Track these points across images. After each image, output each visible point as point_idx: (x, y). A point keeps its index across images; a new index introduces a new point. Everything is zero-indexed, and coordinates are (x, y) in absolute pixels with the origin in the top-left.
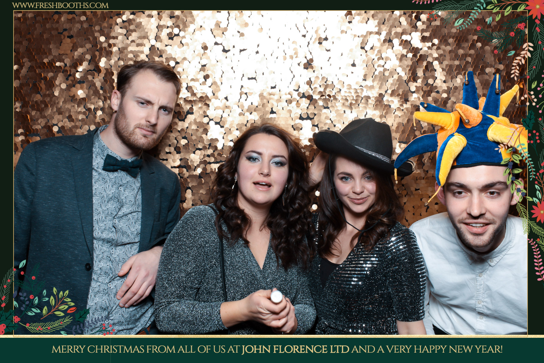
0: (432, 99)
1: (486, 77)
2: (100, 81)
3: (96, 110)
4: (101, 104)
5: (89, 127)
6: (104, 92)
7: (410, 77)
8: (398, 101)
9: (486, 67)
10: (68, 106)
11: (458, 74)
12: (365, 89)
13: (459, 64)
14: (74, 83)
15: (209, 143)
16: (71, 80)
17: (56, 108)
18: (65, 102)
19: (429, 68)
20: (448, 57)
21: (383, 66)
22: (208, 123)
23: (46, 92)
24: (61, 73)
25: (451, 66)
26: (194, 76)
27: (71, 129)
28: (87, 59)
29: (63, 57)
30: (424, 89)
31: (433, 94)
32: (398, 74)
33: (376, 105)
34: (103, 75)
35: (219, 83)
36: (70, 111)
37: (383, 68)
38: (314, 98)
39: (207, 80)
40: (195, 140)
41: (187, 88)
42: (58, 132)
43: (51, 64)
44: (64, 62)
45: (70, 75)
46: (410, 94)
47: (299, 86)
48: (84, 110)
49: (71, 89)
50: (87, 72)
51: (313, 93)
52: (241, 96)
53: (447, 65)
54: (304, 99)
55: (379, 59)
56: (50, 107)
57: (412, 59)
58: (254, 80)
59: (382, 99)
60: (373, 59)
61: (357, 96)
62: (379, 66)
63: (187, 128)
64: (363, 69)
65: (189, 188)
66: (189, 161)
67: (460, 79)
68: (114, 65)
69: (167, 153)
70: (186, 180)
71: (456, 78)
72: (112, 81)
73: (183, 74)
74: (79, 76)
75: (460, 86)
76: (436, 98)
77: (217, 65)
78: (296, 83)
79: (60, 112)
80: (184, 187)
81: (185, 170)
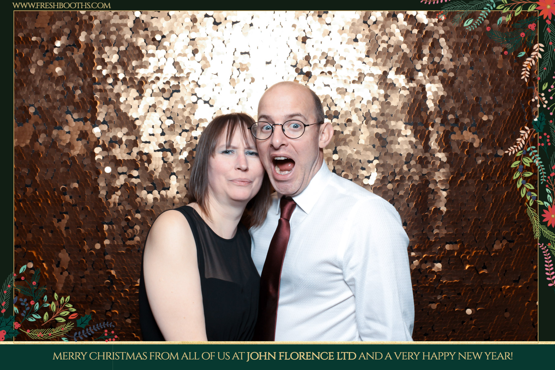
0: (438, 79)
1: (494, 56)
2: (79, 56)
3: (75, 88)
4: (81, 82)
5: (68, 108)
6: (83, 69)
7: (415, 55)
8: (404, 79)
9: (494, 45)
10: (45, 85)
11: (466, 52)
12: (367, 66)
13: (466, 41)
14: (52, 60)
15: (197, 124)
16: (49, 57)
17: (33, 87)
18: (42, 80)
19: (435, 45)
20: (455, 35)
21: (387, 42)
22: (196, 103)
23: (21, 70)
24: (38, 49)
25: (457, 44)
26: (182, 50)
27: (48, 111)
28: (66, 34)
29: (40, 31)
30: (430, 68)
31: (440, 73)
32: (403, 50)
33: (381, 84)
34: (83, 51)
35: (209, 59)
36: (47, 90)
37: (387, 44)
38: (313, 74)
39: (196, 55)
40: (181, 120)
41: (173, 64)
42: (34, 113)
43: (27, 38)
44: (40, 36)
45: (47, 51)
46: (415, 72)
47: (297, 61)
48: (63, 89)
49: (49, 66)
50: (65, 48)
51: (313, 69)
52: (232, 72)
53: (454, 43)
54: (302, 76)
55: (382, 34)
56: (26, 86)
57: (417, 36)
58: (246, 55)
59: (387, 77)
60: (377, 35)
61: (360, 74)
62: (383, 42)
63: (173, 107)
64: (367, 45)
65: (174, 174)
66: (174, 144)
67: (468, 58)
68: (94, 39)
69: (150, 135)
70: (170, 165)
71: (464, 56)
72: (92, 57)
73: (169, 49)
74: (57, 51)
75: (467, 65)
76: (442, 77)
77: (207, 39)
78: (293, 58)
79: (37, 91)
80: (168, 173)
81: (169, 154)
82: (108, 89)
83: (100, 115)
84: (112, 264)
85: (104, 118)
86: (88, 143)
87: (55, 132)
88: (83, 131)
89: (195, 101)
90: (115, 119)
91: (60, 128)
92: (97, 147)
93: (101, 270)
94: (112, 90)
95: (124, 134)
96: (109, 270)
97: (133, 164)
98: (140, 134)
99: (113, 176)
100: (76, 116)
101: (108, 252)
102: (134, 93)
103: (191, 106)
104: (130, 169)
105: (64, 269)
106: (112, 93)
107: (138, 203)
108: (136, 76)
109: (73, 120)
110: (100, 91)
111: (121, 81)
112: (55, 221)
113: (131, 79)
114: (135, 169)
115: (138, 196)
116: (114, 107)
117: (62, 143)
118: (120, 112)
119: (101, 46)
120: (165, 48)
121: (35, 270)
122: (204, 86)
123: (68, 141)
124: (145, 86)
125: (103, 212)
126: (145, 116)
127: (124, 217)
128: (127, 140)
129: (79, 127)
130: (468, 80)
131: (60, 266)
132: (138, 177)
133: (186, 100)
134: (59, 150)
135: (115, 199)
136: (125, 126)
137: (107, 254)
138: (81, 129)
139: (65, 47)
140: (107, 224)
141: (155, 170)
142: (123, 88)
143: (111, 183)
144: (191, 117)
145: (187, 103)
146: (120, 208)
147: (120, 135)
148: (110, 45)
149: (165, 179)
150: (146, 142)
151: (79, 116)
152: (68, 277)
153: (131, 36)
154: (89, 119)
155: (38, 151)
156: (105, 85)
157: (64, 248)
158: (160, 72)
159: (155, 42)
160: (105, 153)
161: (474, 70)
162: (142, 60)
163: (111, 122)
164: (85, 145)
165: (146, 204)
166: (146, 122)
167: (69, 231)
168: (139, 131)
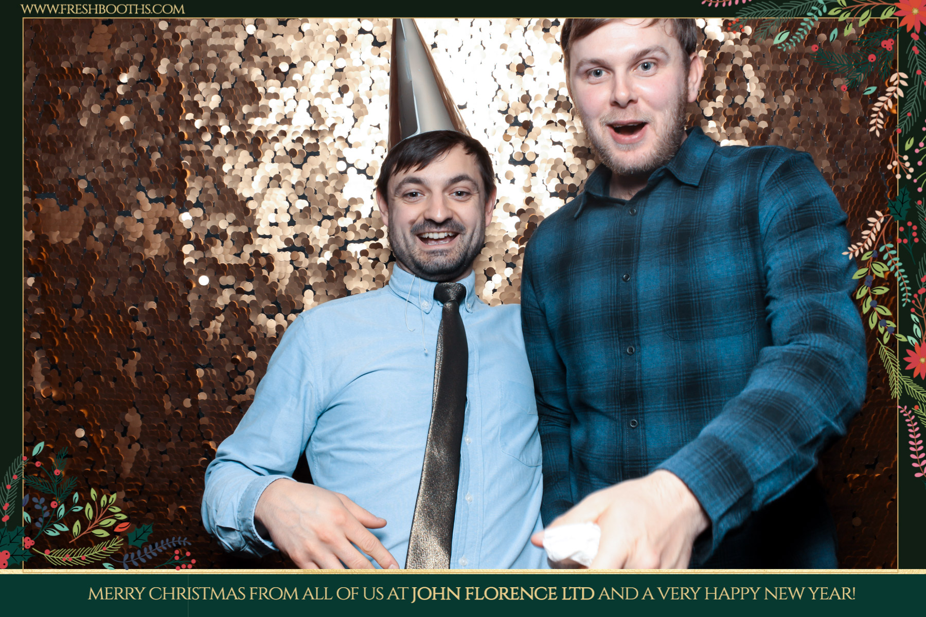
0: (741, 131)
1: (835, 94)
2: (158, 98)
3: (151, 149)
4: (160, 139)
5: (140, 181)
6: (164, 118)
9: (835, 77)
10: (104, 145)
11: (787, 87)
13: (788, 70)
14: (114, 104)
15: (346, 207)
16: (109, 99)
17: (84, 148)
18: (98, 137)
19: (737, 77)
20: (769, 58)
22: (345, 172)
23: (66, 120)
24: (92, 87)
25: (773, 75)
26: (322, 88)
27: (108, 186)
28: (136, 62)
29: (95, 58)
30: (728, 113)
31: (744, 122)
34: (164, 89)
35: (366, 101)
36: (106, 153)
38: (534, 125)
39: (345, 95)
40: (322, 201)
41: (308, 110)
42: (87, 190)
43: (75, 70)
44: (96, 67)
45: (107, 90)
46: (703, 121)
47: (508, 104)
48: (132, 151)
49: (110, 114)
50: (135, 85)
51: (534, 116)
53: (767, 72)
54: (517, 127)
56: (74, 146)
63: (308, 179)
65: (310, 287)
66: (310, 239)
67: (791, 96)
68: (182, 71)
69: (271, 224)
70: (303, 273)
71: (784, 95)
72: (178, 100)
73: (302, 85)
74: (123, 90)
75: (789, 109)
76: (748, 129)
77: (363, 69)
78: (503, 99)
79: (90, 155)
80: (300, 285)
81: (302, 255)
82: (203, 151)
83: (191, 192)
84: (211, 431)
85: (197, 198)
86: (172, 237)
87: (119, 220)
88: (164, 218)
89: (343, 169)
90: (216, 199)
91: (128, 214)
92: (187, 244)
93: (193, 441)
94: (209, 153)
95: (230, 224)
96: (205, 442)
97: (243, 273)
98: (255, 223)
99: (213, 290)
100: (152, 194)
101: (203, 413)
102: (245, 157)
103: (337, 178)
104: (239, 280)
105: (133, 441)
106: (211, 157)
107: (252, 335)
108: (248, 131)
109: (148, 200)
110: (192, 153)
111: (225, 138)
112: (119, 363)
113: (241, 135)
114: (248, 280)
115: (252, 324)
116: (214, 180)
117: (130, 238)
118: (223, 189)
119: (192, 82)
120: (295, 84)
121: (87, 441)
122: (358, 145)
123: (140, 235)
124: (263, 146)
125: (197, 348)
126: (263, 195)
127: (230, 357)
128: (233, 234)
129: (157, 212)
130: (792, 133)
131: (128, 434)
132: (252, 293)
133: (329, 168)
134: (125, 249)
135: (215, 327)
136: (232, 212)
137: (203, 416)
138: (161, 215)
139: (135, 83)
140: (203, 367)
141: (278, 281)
142: (228, 149)
143: (210, 302)
144: (337, 195)
145: (330, 172)
146: (224, 342)
147: (223, 225)
148: (207, 81)
149: (295, 296)
150: (264, 237)
151: (157, 194)
152: (140, 452)
153: (240, 66)
154: (174, 199)
155: (93, 250)
156: (199, 144)
157: (134, 406)
158: (287, 124)
159: (279, 74)
160: (199, 254)
161: (801, 117)
162: (258, 104)
163: (208, 203)
164: (167, 241)
165: (265, 335)
166: (265, 203)
167: (143, 380)
168: (253, 218)
